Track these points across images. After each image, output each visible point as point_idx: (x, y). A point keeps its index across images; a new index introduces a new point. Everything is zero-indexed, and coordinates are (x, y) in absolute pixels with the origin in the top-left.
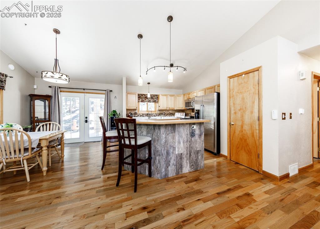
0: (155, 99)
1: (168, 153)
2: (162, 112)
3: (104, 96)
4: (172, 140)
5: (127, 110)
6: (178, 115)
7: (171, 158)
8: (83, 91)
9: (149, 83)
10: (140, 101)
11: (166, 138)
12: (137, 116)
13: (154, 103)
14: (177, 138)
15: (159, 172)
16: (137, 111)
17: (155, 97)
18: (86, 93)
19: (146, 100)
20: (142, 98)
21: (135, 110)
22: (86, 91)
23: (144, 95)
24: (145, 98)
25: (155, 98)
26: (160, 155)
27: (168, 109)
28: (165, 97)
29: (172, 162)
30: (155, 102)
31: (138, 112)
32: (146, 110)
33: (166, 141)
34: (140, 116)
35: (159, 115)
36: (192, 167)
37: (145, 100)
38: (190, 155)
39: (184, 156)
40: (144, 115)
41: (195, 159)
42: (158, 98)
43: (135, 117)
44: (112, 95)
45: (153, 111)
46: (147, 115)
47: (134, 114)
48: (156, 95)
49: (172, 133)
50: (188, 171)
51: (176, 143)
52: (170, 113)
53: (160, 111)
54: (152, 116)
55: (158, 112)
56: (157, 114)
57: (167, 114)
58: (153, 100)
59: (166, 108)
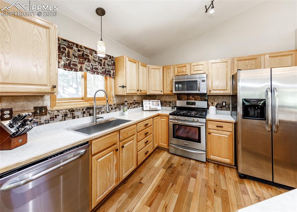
2: (121, 100)
6: (148, 104)
9: (101, 12)
10: (62, 63)
12: (47, 122)
13: (104, 77)
17: (106, 61)
19: (84, 66)
20: (69, 56)
23: (77, 45)
24: (80, 57)
27: (138, 93)
28: (134, 65)
30: (106, 73)
31: (53, 104)
34: (60, 117)
35: (118, 106)
37: (81, 63)
42: (114, 64)
45: (103, 99)
46: (89, 111)
52: (134, 101)
53: (118, 99)
54: (100, 112)
55: (114, 101)
56: (112, 106)
57: (131, 104)
58: (103, 68)
59: (136, 91)
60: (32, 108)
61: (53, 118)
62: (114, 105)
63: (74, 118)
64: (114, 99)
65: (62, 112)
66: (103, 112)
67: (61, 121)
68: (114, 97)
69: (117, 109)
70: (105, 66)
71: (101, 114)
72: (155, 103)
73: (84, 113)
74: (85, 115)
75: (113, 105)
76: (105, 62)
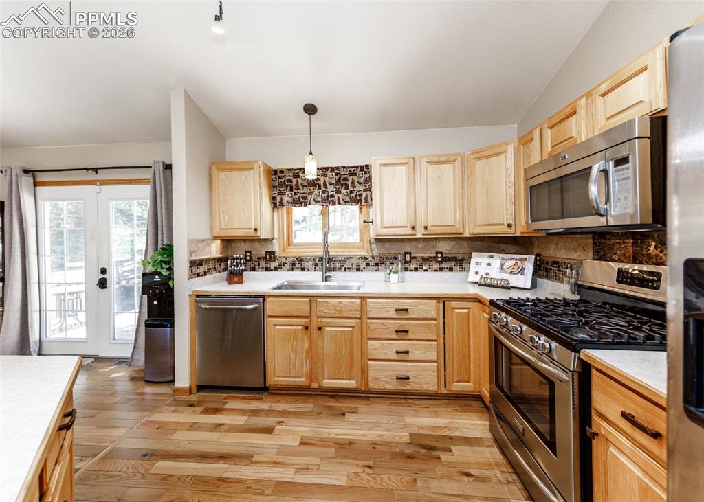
0: (357, 187)
2: (394, 249)
5: (221, 240)
6: (486, 266)
8: (91, 176)
9: (310, 109)
12: (276, 269)
13: (355, 208)
16: (275, 247)
17: (356, 178)
18: (103, 183)
19: (313, 197)
20: (297, 187)
21: (268, 240)
22: (102, 175)
25: (357, 184)
27: (420, 234)
28: (403, 171)
30: (357, 200)
31: (282, 250)
34: (287, 266)
35: (381, 262)
37: (311, 193)
40: (306, 264)
42: (368, 181)
43: (267, 269)
45: (351, 246)
47: (265, 258)
48: (360, 167)
52: (437, 253)
53: (383, 246)
54: (343, 268)
55: (372, 251)
56: (367, 259)
57: (424, 259)
58: (351, 192)
59: (408, 231)
60: (264, 253)
61: (281, 266)
62: (373, 257)
63: (303, 269)
64: (374, 246)
65: (289, 260)
66: (348, 268)
67: (288, 270)
68: (373, 243)
69: (382, 267)
70: (355, 187)
71: (345, 270)
72: (511, 263)
73: (316, 265)
74: (317, 268)
75: (370, 259)
76: (353, 181)
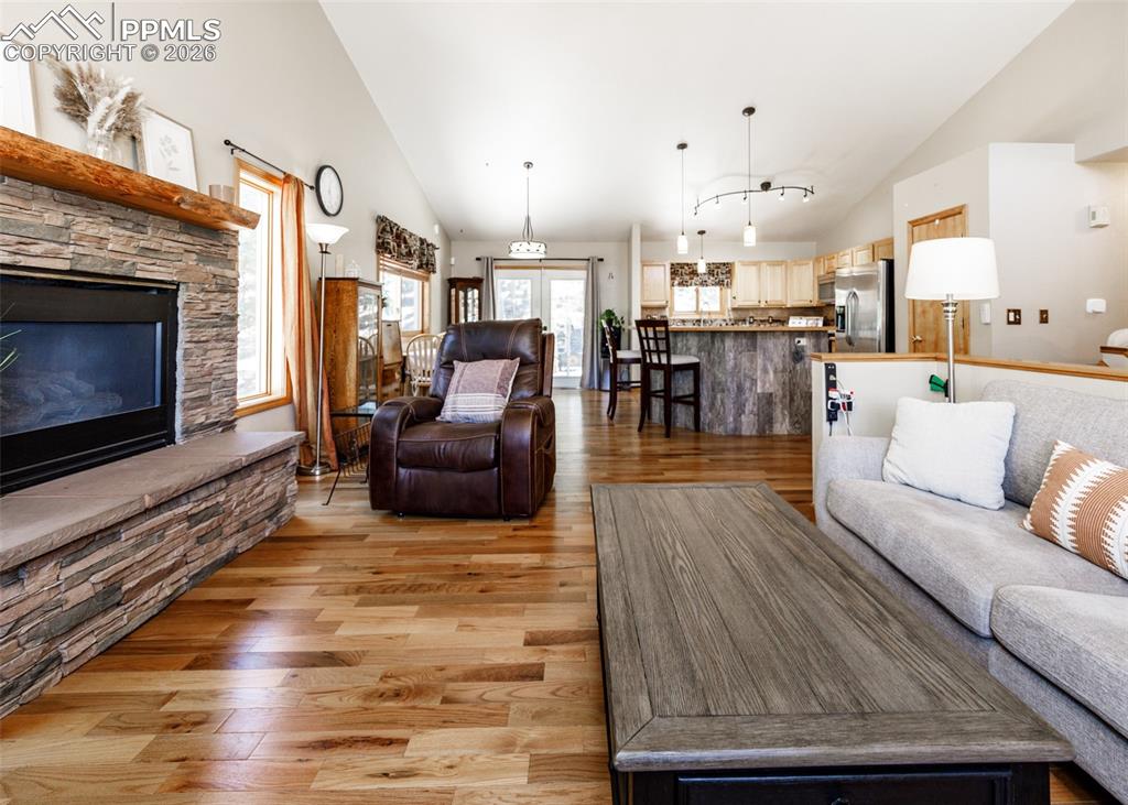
0: (721, 277)
1: (740, 389)
2: (742, 315)
3: (583, 274)
4: (748, 364)
5: (644, 308)
7: (746, 400)
8: (537, 264)
9: (702, 233)
10: (676, 282)
11: (735, 359)
13: (718, 288)
14: (760, 361)
15: (723, 422)
16: (667, 313)
17: (720, 270)
18: (545, 268)
19: (693, 281)
20: (682, 275)
21: (664, 308)
22: (544, 263)
23: (687, 265)
24: (690, 273)
25: (721, 274)
26: (723, 391)
27: (762, 305)
28: (753, 269)
29: (749, 407)
30: (720, 283)
31: (671, 315)
32: (695, 309)
33: (736, 364)
35: (735, 323)
36: (797, 426)
38: (792, 400)
39: (778, 400)
41: (804, 410)
42: (729, 272)
44: (604, 271)
45: (716, 313)
46: (698, 323)
48: (724, 264)
49: (749, 351)
50: (786, 433)
51: (759, 372)
53: (737, 313)
57: (761, 321)
58: (717, 279)
59: (757, 303)
62: (730, 320)
68: (731, 311)
70: (719, 276)
72: (812, 319)
76: (718, 272)
